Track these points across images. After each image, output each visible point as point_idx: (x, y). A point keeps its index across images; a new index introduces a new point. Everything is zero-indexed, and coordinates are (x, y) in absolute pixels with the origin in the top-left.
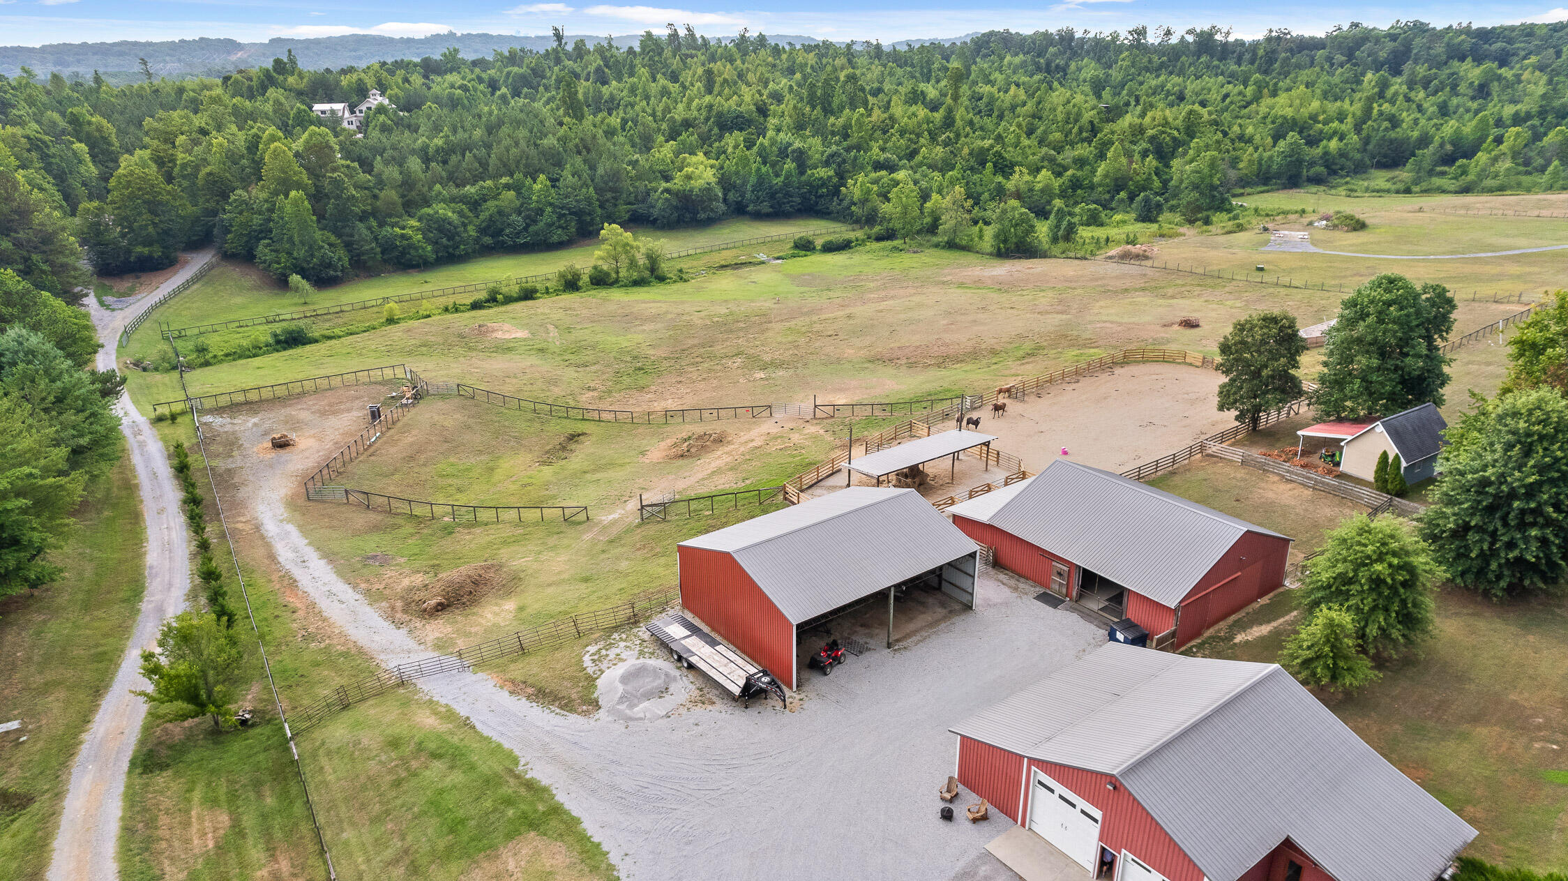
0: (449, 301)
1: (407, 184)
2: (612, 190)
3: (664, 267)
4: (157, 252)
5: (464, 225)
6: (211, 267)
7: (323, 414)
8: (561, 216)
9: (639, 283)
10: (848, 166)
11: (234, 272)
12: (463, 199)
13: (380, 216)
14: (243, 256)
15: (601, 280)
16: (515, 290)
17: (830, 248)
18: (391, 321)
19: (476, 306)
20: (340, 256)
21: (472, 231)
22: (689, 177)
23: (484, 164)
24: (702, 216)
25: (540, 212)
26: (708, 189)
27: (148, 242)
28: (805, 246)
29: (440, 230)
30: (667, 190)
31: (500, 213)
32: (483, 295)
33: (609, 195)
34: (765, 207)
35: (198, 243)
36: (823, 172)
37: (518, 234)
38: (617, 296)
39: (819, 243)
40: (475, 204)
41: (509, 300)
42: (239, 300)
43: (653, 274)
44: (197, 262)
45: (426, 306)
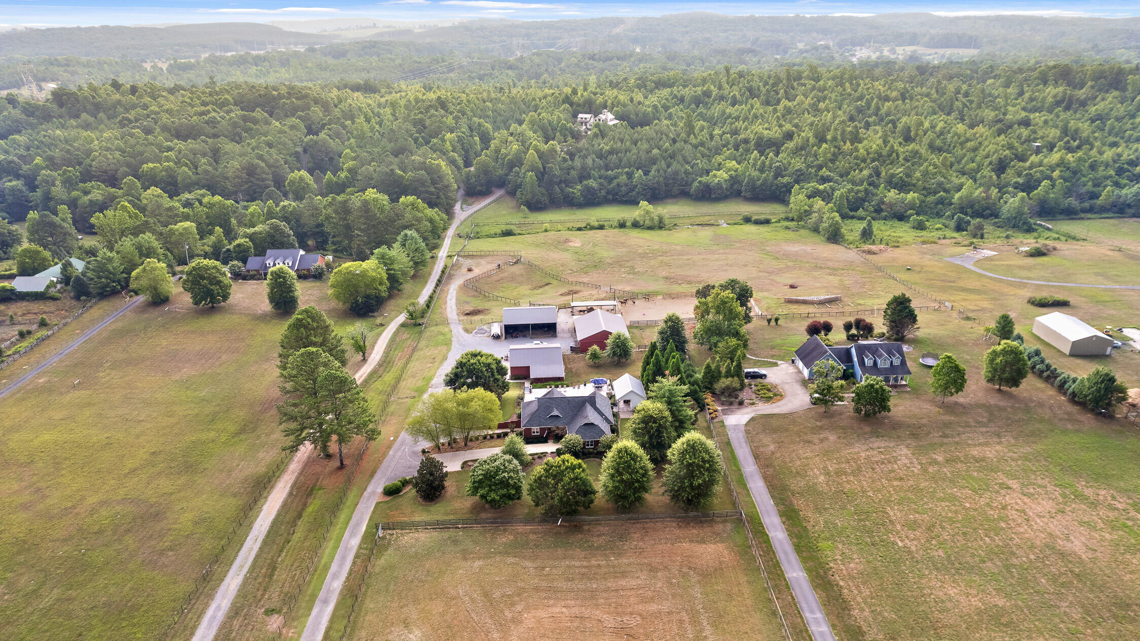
0: (570, 225)
1: (584, 168)
2: (673, 179)
3: (667, 221)
4: (484, 189)
5: (601, 189)
6: (501, 197)
7: (488, 263)
8: (644, 189)
9: (650, 228)
10: (802, 177)
11: (508, 199)
12: (606, 178)
13: (568, 183)
14: (512, 194)
15: (636, 225)
16: (596, 224)
17: (758, 222)
18: (546, 231)
19: (580, 229)
20: (545, 199)
21: (603, 193)
22: (715, 176)
23: (620, 161)
24: (713, 196)
25: (636, 186)
26: (719, 183)
27: (481, 185)
28: (747, 220)
29: (589, 191)
30: (700, 182)
31: (618, 185)
32: (583, 225)
33: (670, 181)
34: (748, 194)
35: (501, 184)
36: (786, 180)
37: (623, 196)
38: (635, 233)
39: (753, 219)
40: (610, 180)
41: (593, 228)
42: (504, 212)
43: (659, 225)
44: (499, 193)
45: (560, 227)
